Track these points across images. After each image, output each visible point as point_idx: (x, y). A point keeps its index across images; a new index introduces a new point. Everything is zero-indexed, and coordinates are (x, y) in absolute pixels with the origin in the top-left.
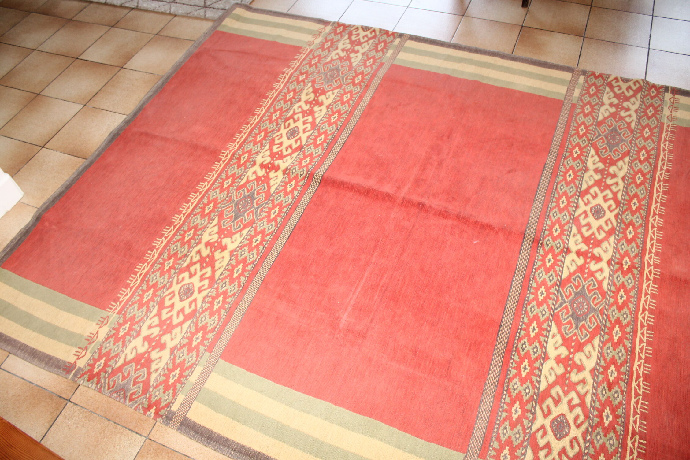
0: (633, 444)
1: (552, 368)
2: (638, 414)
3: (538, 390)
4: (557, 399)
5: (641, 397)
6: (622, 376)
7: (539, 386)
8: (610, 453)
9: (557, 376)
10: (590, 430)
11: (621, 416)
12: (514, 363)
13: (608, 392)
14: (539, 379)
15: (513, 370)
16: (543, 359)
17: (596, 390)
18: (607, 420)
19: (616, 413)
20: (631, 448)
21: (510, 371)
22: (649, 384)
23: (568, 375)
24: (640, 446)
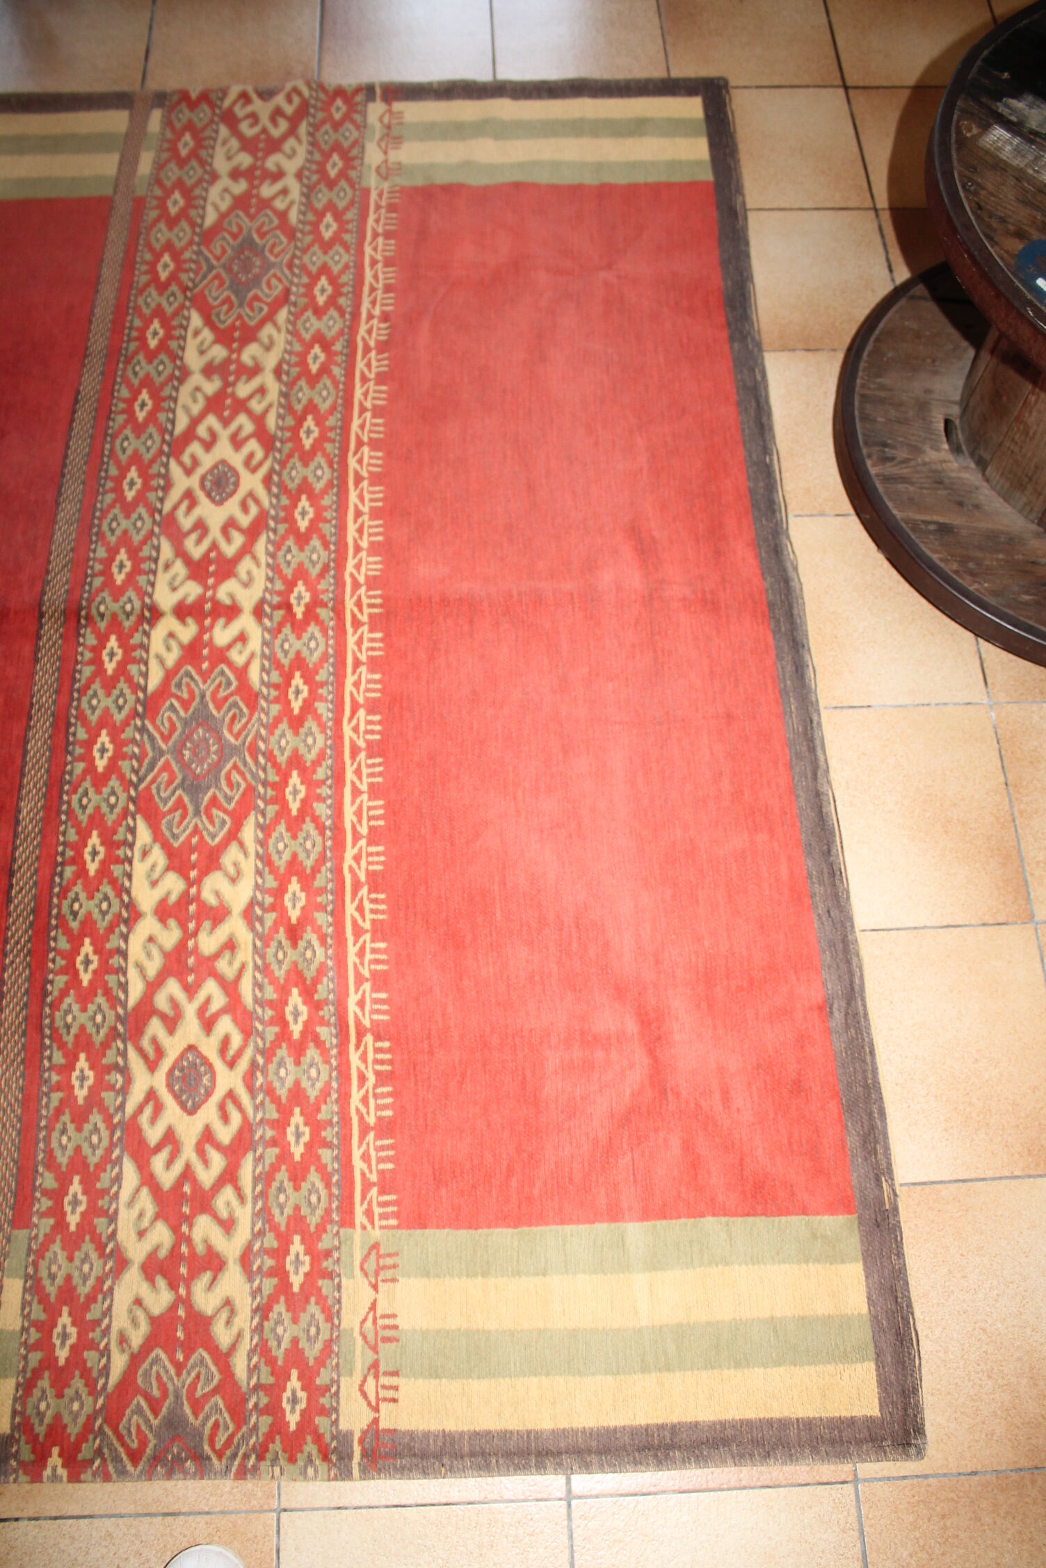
0: (364, 1058)
1: (151, 939)
2: (367, 980)
3: (124, 1006)
4: (170, 1013)
5: (367, 937)
6: (319, 899)
7: (127, 996)
8: (312, 1100)
9: (166, 955)
10: (260, 1060)
11: (326, 1002)
12: (58, 959)
13: (290, 951)
14: (122, 979)
15: (58, 978)
16: (126, 922)
17: (263, 957)
18: (296, 1021)
19: (316, 997)
20: (358, 1069)
21: (52, 982)
22: (382, 896)
23: (191, 944)
24: (380, 1056)
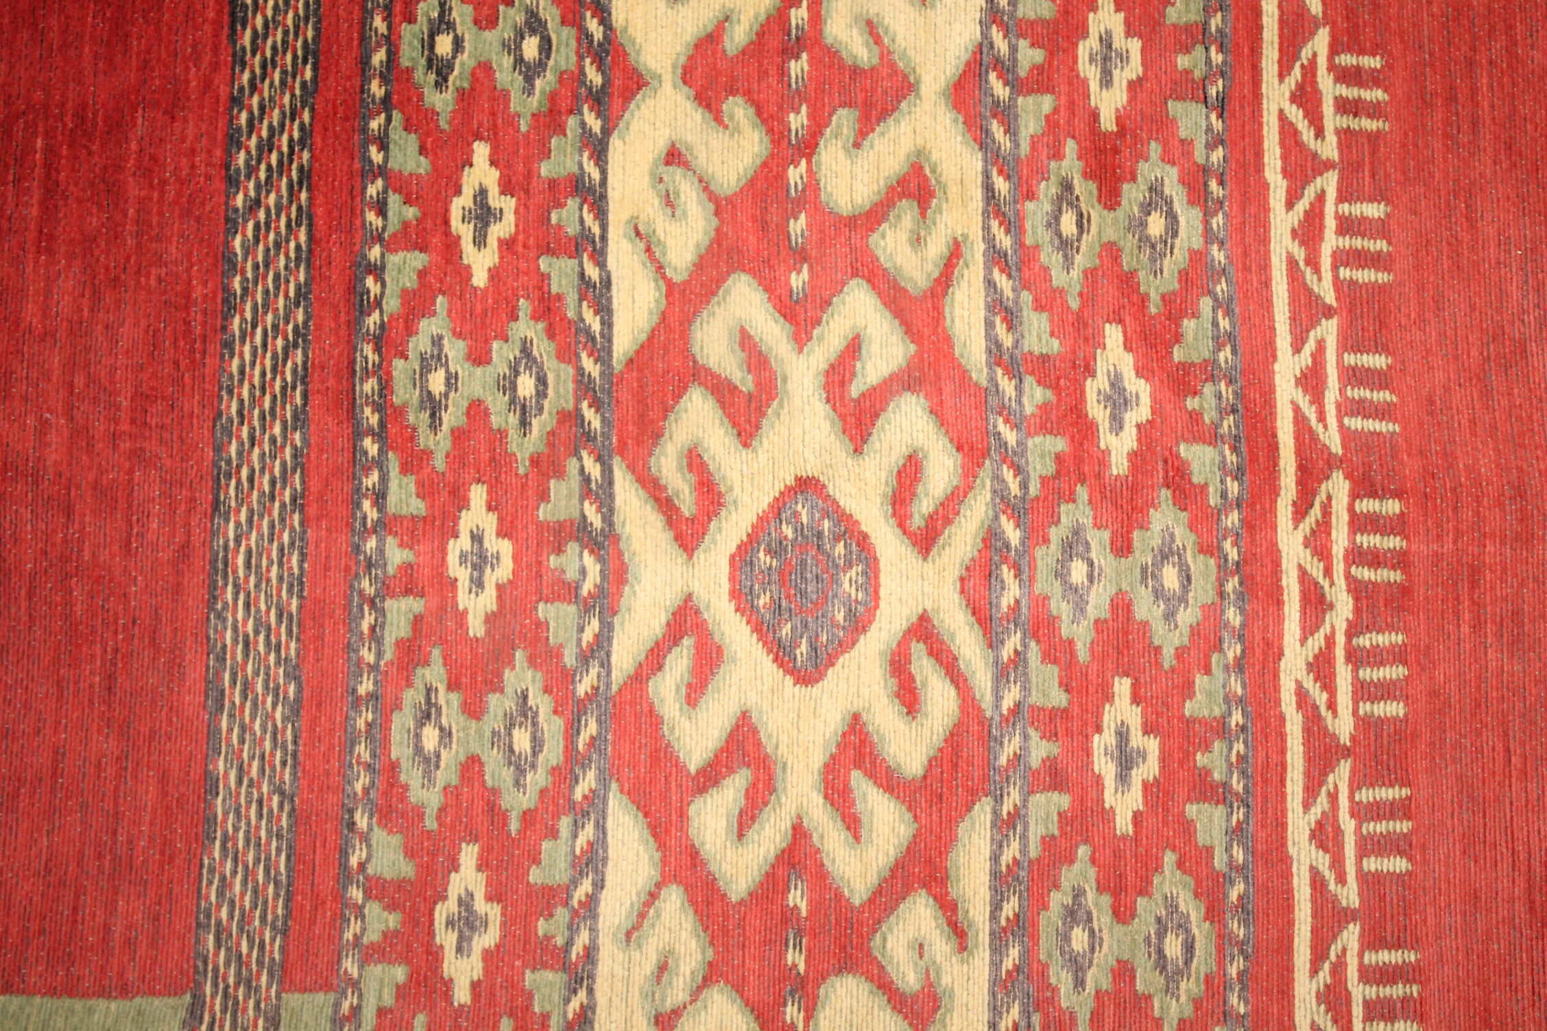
0: (1318, 543)
1: (674, 156)
2: (1328, 312)
3: (603, 353)
4: (744, 381)
5: (1330, 182)
6: (1183, 61)
7: (607, 324)
8: (1168, 658)
9: (721, 206)
10: (1013, 535)
11: (1209, 371)
12: (394, 200)
13: (1096, 213)
14: (593, 272)
15: (394, 259)
16: (598, 100)
17: (1014, 226)
18: (1117, 424)
19: (1178, 354)
20: (1303, 574)
21: (378, 271)
22: (1373, 62)
23: (795, 174)
24: (1367, 541)
